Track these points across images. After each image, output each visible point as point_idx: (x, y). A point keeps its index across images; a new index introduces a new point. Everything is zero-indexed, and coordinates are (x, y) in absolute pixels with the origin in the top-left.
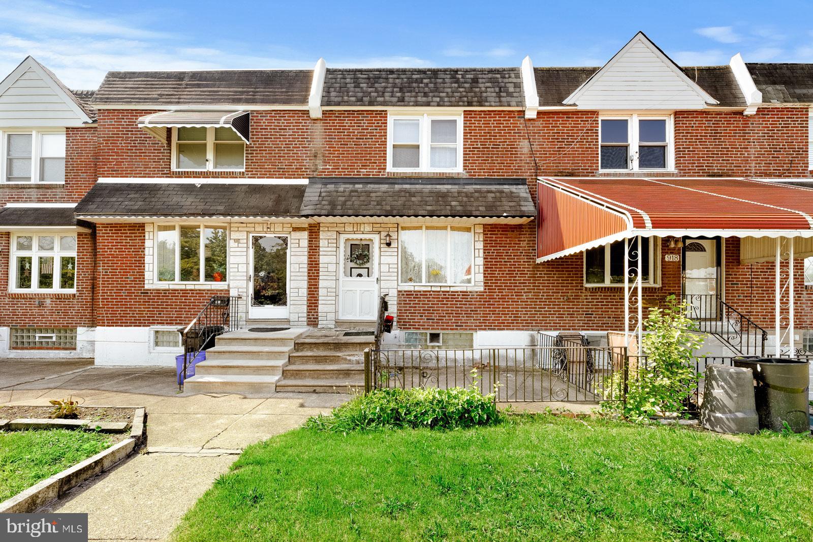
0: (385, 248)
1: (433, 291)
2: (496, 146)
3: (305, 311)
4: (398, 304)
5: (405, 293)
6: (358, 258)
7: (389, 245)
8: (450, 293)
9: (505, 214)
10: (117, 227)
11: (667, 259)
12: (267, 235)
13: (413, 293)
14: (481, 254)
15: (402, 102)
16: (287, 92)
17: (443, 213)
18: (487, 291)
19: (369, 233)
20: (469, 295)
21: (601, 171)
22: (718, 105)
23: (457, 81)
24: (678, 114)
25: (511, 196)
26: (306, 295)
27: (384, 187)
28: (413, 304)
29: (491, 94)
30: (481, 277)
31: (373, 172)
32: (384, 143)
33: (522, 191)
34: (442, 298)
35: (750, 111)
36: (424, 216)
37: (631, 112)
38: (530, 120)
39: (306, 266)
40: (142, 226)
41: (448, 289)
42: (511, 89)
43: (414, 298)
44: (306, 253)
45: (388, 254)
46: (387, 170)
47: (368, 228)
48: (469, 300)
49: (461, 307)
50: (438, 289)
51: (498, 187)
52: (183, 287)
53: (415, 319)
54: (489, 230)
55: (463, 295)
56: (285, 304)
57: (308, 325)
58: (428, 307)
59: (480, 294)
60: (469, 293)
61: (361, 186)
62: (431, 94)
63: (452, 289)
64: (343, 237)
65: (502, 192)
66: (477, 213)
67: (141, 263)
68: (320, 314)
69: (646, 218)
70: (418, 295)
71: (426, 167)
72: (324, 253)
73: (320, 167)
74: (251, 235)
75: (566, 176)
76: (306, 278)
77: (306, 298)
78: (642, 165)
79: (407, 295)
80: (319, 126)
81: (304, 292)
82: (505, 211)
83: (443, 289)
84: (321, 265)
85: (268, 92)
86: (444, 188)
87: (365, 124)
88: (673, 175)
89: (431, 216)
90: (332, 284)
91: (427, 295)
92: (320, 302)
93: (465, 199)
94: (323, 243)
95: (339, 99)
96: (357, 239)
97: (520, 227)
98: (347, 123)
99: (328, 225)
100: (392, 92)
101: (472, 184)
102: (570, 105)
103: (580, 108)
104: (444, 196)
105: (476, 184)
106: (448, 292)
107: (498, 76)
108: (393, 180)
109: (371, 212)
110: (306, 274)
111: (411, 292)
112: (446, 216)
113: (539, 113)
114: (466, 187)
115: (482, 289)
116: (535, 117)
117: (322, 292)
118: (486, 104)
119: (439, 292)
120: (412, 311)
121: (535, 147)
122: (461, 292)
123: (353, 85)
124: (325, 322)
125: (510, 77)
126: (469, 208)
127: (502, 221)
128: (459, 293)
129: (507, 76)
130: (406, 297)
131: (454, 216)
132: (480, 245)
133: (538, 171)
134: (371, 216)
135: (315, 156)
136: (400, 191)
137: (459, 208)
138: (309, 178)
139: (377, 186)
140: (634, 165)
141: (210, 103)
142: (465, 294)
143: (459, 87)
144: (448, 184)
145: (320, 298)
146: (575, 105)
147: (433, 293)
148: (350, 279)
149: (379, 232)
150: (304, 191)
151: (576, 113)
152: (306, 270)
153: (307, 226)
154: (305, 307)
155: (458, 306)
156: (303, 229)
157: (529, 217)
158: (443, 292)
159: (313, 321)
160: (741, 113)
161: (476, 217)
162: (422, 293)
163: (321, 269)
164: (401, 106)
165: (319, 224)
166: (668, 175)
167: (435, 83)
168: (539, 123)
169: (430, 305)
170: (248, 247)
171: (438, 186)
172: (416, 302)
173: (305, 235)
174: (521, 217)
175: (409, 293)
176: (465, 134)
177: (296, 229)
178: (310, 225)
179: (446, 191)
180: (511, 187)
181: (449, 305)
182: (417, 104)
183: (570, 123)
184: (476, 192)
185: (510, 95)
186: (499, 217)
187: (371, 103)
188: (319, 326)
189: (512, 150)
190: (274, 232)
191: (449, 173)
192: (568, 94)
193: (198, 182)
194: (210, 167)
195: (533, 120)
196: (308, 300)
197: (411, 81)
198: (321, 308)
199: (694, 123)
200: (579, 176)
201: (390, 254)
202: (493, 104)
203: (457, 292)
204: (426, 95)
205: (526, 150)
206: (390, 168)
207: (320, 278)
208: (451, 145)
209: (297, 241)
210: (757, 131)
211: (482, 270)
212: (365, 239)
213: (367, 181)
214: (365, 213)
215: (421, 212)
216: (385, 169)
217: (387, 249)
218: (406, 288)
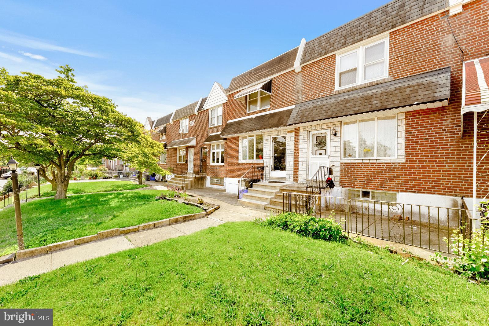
0: (332, 137)
1: (364, 163)
2: (418, 49)
3: (293, 174)
4: (341, 171)
5: (345, 164)
6: (320, 144)
7: (335, 134)
8: (377, 164)
9: (416, 103)
10: (231, 139)
12: (278, 136)
13: (350, 164)
14: (403, 135)
15: (344, 44)
16: (287, 63)
17: (365, 111)
18: (408, 162)
19: (324, 129)
20: (392, 166)
23: (387, 13)
25: (428, 85)
26: (293, 165)
27: (332, 101)
28: (350, 171)
30: (403, 152)
31: (327, 93)
32: (334, 74)
33: (442, 79)
34: (371, 168)
38: (454, 16)
39: (293, 150)
40: (237, 138)
41: (375, 161)
43: (351, 167)
44: (293, 144)
45: (334, 140)
47: (324, 126)
48: (392, 169)
49: (385, 174)
50: (368, 161)
51: (418, 81)
52: (249, 162)
53: (351, 181)
54: (410, 115)
55: (387, 166)
56: (285, 170)
57: (294, 181)
58: (360, 174)
59: (402, 165)
60: (392, 164)
61: (319, 103)
62: (364, 32)
63: (378, 161)
64: (311, 133)
66: (391, 106)
67: (238, 152)
68: (299, 176)
70: (353, 165)
71: (360, 81)
72: (301, 143)
73: (300, 97)
74: (272, 137)
76: (293, 157)
77: (293, 167)
79: (346, 165)
80: (300, 76)
83: (371, 161)
84: (300, 150)
85: (280, 66)
86: (372, 92)
87: (323, 66)
89: (356, 114)
90: (305, 159)
91: (360, 165)
92: (299, 169)
93: (386, 97)
94: (301, 138)
95: (310, 57)
96: (319, 134)
98: (313, 69)
99: (303, 128)
100: (339, 41)
101: (395, 84)
104: (371, 97)
105: (398, 83)
106: (376, 163)
108: (338, 95)
110: (293, 155)
111: (349, 163)
112: (367, 112)
113: (466, 6)
114: (390, 87)
115: (404, 161)
116: (461, 10)
117: (300, 164)
118: (410, 20)
119: (369, 163)
120: (350, 176)
121: (461, 37)
122: (385, 163)
123: (317, 46)
124: (301, 180)
126: (386, 103)
127: (415, 108)
128: (384, 164)
130: (346, 167)
131: (372, 111)
132: (403, 128)
133: (464, 57)
135: (298, 92)
138: (295, 104)
139: (328, 101)
141: (258, 80)
142: (388, 165)
143: (387, 17)
144: (375, 89)
145: (299, 167)
147: (364, 164)
148: (315, 156)
149: (330, 128)
150: (291, 112)
152: (293, 152)
153: (294, 129)
154: (293, 172)
155: (383, 173)
156: (292, 132)
158: (371, 163)
159: (296, 179)
161: (390, 109)
162: (356, 164)
163: (300, 152)
164: (343, 48)
165: (299, 127)
167: (369, 22)
168: (465, 14)
169: (362, 172)
170: (270, 143)
171: (368, 92)
172: (352, 170)
173: (293, 134)
174: (433, 102)
175: (347, 165)
176: (391, 49)
177: (289, 132)
179: (372, 94)
181: (376, 173)
182: (354, 42)
186: (411, 105)
187: (326, 54)
188: (299, 182)
190: (280, 135)
191: (377, 81)
193: (253, 116)
194: (259, 109)
195: (458, 14)
196: (294, 168)
197: (352, 28)
198: (300, 172)
201: (336, 140)
202: (416, 17)
203: (383, 163)
204: (361, 34)
206: (337, 88)
207: (300, 156)
208: (380, 61)
209: (289, 138)
211: (403, 146)
212: (324, 133)
213: (323, 99)
216: (334, 90)
217: (335, 138)
218: (346, 161)
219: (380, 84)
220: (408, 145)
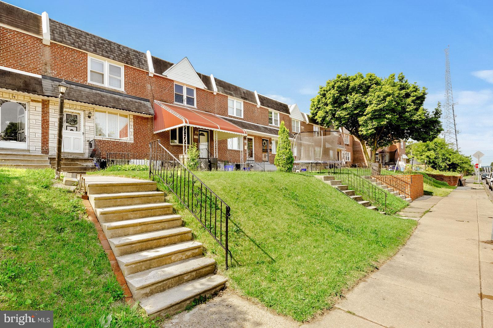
0: (87, 118)
1: (112, 141)
2: (138, 84)
3: (40, 145)
5: (98, 141)
7: (89, 117)
8: (119, 143)
9: (144, 113)
11: (194, 137)
12: (12, 101)
13: (102, 141)
14: (133, 128)
15: (95, 51)
16: (24, 23)
18: (135, 143)
19: (79, 110)
20: (127, 144)
21: (175, 103)
22: (207, 89)
23: (120, 51)
24: (197, 88)
25: (144, 105)
26: (41, 137)
27: (88, 90)
28: (102, 146)
29: (135, 61)
30: (132, 137)
31: (81, 81)
32: (86, 68)
33: (148, 104)
34: (116, 144)
35: (215, 94)
36: (110, 107)
37: (184, 84)
38: (151, 77)
39: (40, 121)
41: (118, 141)
42: (143, 62)
43: (102, 143)
44: (41, 115)
45: (88, 121)
46: (88, 82)
47: (78, 108)
48: (127, 146)
49: (124, 149)
50: (114, 140)
51: (139, 101)
53: (103, 153)
54: (136, 117)
55: (125, 144)
57: (42, 153)
58: (109, 148)
59: (132, 144)
60: (127, 143)
61: (74, 86)
62: (109, 53)
63: (120, 141)
65: (141, 103)
66: (133, 110)
68: (50, 148)
69: (188, 121)
70: (104, 142)
71: (106, 85)
72: (52, 116)
73: (49, 71)
75: (164, 102)
76: (41, 128)
77: (41, 139)
78: (187, 103)
79: (99, 142)
80: (48, 50)
81: (39, 135)
82: (143, 111)
83: (116, 140)
84: (50, 122)
86: (117, 96)
87: (75, 56)
88: (196, 109)
91: (109, 142)
92: (50, 141)
93: (127, 103)
94: (51, 111)
95: (61, 39)
97: (147, 118)
98: (65, 52)
99: (54, 102)
100: (90, 45)
101: (128, 97)
102: (165, 76)
103: (168, 78)
104: (118, 100)
105: (130, 98)
106: (119, 142)
107: (138, 54)
108: (91, 87)
109: (85, 101)
110: (41, 126)
111: (101, 140)
112: (120, 109)
113: (154, 75)
114: (126, 98)
115: (133, 142)
116: (153, 76)
117: (51, 136)
118: (134, 65)
119: (115, 141)
120: (102, 149)
121: (153, 88)
122: (124, 142)
123: (67, 34)
124: (53, 152)
125: (142, 56)
126: (129, 108)
128: (123, 143)
129: (141, 55)
131: (123, 110)
132: (132, 124)
133: (154, 98)
134: (85, 103)
135: (45, 64)
136: (96, 93)
137: (125, 107)
138: (42, 75)
139: (83, 88)
140: (185, 102)
143: (122, 53)
145: (50, 139)
146: (166, 76)
148: (67, 131)
149: (84, 111)
150: (41, 82)
151: (167, 79)
152: (41, 124)
153: (41, 100)
154: (40, 143)
155: (123, 148)
156: (38, 102)
157: (152, 115)
158: (116, 142)
159: (45, 151)
160: (213, 93)
161: (132, 112)
162: (106, 141)
163: (50, 124)
164: (95, 54)
165: (49, 100)
166: (194, 109)
167: (111, 48)
168: (154, 79)
169: (110, 147)
171: (114, 95)
172: (104, 145)
173: (40, 105)
174: (149, 115)
176: (125, 75)
177: (33, 101)
178: (43, 100)
179: (118, 98)
180: (144, 102)
181: (119, 148)
182: (103, 55)
183: (165, 82)
184: (131, 101)
185: (143, 64)
186: (141, 113)
187: (79, 47)
188: (49, 154)
189: (144, 87)
190: (17, 100)
191: (118, 90)
192: (164, 71)
195: (152, 77)
196: (42, 140)
197: (99, 43)
198: (50, 144)
199: (201, 93)
200: (168, 103)
201: (90, 122)
202: (137, 66)
203: (122, 142)
204: (106, 52)
205: (149, 88)
206: (89, 81)
207: (50, 129)
208: (119, 78)
209: (34, 107)
210: (217, 99)
211: (133, 134)
212: (76, 113)
213: (77, 85)
214: (81, 100)
215: (109, 106)
216: (87, 81)
217: (88, 119)
218: (99, 139)
219: (120, 93)
220: (135, 134)
